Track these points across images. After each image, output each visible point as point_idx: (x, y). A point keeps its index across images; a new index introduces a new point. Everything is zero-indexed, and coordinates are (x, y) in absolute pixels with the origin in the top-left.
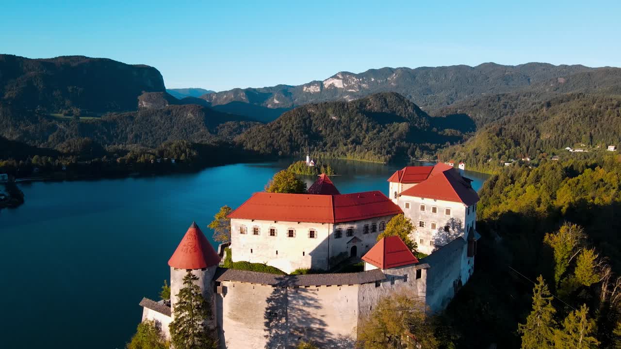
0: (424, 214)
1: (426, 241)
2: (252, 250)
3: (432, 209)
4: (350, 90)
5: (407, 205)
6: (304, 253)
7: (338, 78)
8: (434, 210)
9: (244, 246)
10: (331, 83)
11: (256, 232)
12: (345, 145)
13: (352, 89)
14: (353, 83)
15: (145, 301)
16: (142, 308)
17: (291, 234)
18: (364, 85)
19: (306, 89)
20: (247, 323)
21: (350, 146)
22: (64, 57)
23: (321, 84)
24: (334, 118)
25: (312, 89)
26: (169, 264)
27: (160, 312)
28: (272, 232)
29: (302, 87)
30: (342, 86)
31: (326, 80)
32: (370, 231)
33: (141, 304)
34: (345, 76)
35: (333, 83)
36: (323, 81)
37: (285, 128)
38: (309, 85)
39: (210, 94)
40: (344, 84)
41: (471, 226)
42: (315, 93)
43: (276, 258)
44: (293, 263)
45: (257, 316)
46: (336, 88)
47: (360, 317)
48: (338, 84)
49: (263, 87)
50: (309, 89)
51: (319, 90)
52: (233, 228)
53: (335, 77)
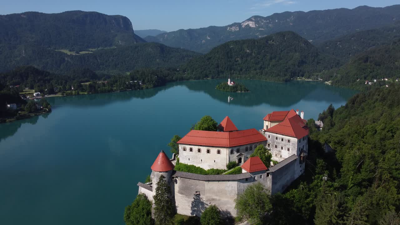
0: (277, 141)
1: (278, 156)
2: (189, 159)
3: (281, 139)
4: (260, 29)
5: (269, 137)
6: (215, 161)
7: (252, 20)
8: (282, 140)
9: (185, 157)
10: (246, 24)
11: (191, 150)
12: (255, 70)
13: (262, 28)
14: (262, 24)
15: (139, 184)
16: (138, 187)
17: (208, 151)
18: (270, 25)
19: (229, 29)
20: (186, 196)
21: (258, 71)
22: (68, 12)
23: (239, 25)
24: (248, 51)
25: (233, 29)
26: (151, 168)
27: (147, 189)
28: (199, 151)
29: (226, 27)
30: (254, 26)
31: (243, 22)
32: (249, 150)
33: (138, 185)
34: (256, 19)
35: (248, 24)
36: (241, 23)
37: (214, 59)
38: (231, 26)
39: (163, 34)
40: (256, 25)
41: (302, 148)
42: (235, 31)
43: (201, 163)
44: (210, 166)
45: (191, 193)
46: (250, 27)
47: (238, 195)
48: (252, 24)
49: (199, 28)
50: (232, 29)
51: (238, 29)
52: (180, 148)
53: (250, 20)
